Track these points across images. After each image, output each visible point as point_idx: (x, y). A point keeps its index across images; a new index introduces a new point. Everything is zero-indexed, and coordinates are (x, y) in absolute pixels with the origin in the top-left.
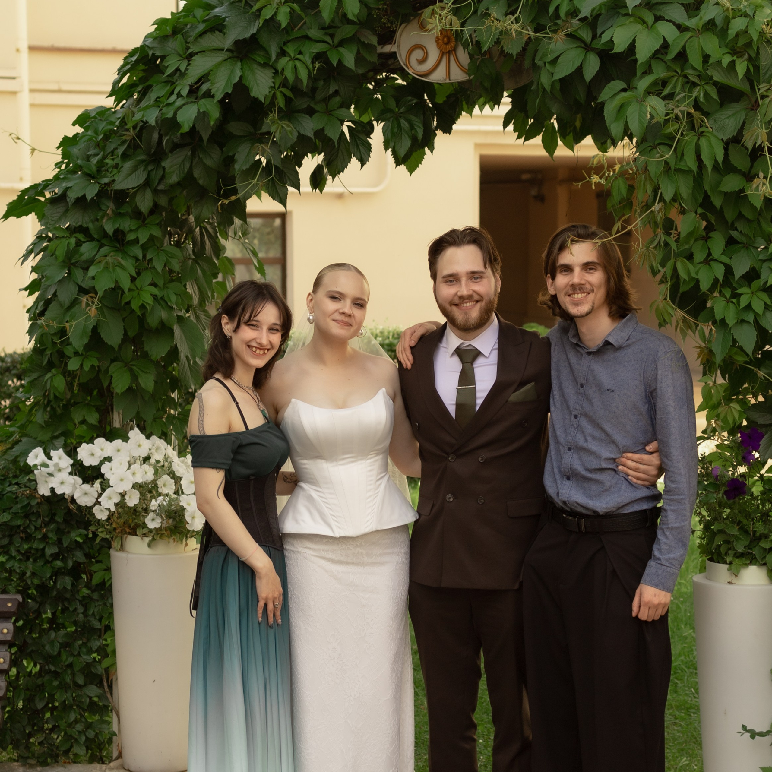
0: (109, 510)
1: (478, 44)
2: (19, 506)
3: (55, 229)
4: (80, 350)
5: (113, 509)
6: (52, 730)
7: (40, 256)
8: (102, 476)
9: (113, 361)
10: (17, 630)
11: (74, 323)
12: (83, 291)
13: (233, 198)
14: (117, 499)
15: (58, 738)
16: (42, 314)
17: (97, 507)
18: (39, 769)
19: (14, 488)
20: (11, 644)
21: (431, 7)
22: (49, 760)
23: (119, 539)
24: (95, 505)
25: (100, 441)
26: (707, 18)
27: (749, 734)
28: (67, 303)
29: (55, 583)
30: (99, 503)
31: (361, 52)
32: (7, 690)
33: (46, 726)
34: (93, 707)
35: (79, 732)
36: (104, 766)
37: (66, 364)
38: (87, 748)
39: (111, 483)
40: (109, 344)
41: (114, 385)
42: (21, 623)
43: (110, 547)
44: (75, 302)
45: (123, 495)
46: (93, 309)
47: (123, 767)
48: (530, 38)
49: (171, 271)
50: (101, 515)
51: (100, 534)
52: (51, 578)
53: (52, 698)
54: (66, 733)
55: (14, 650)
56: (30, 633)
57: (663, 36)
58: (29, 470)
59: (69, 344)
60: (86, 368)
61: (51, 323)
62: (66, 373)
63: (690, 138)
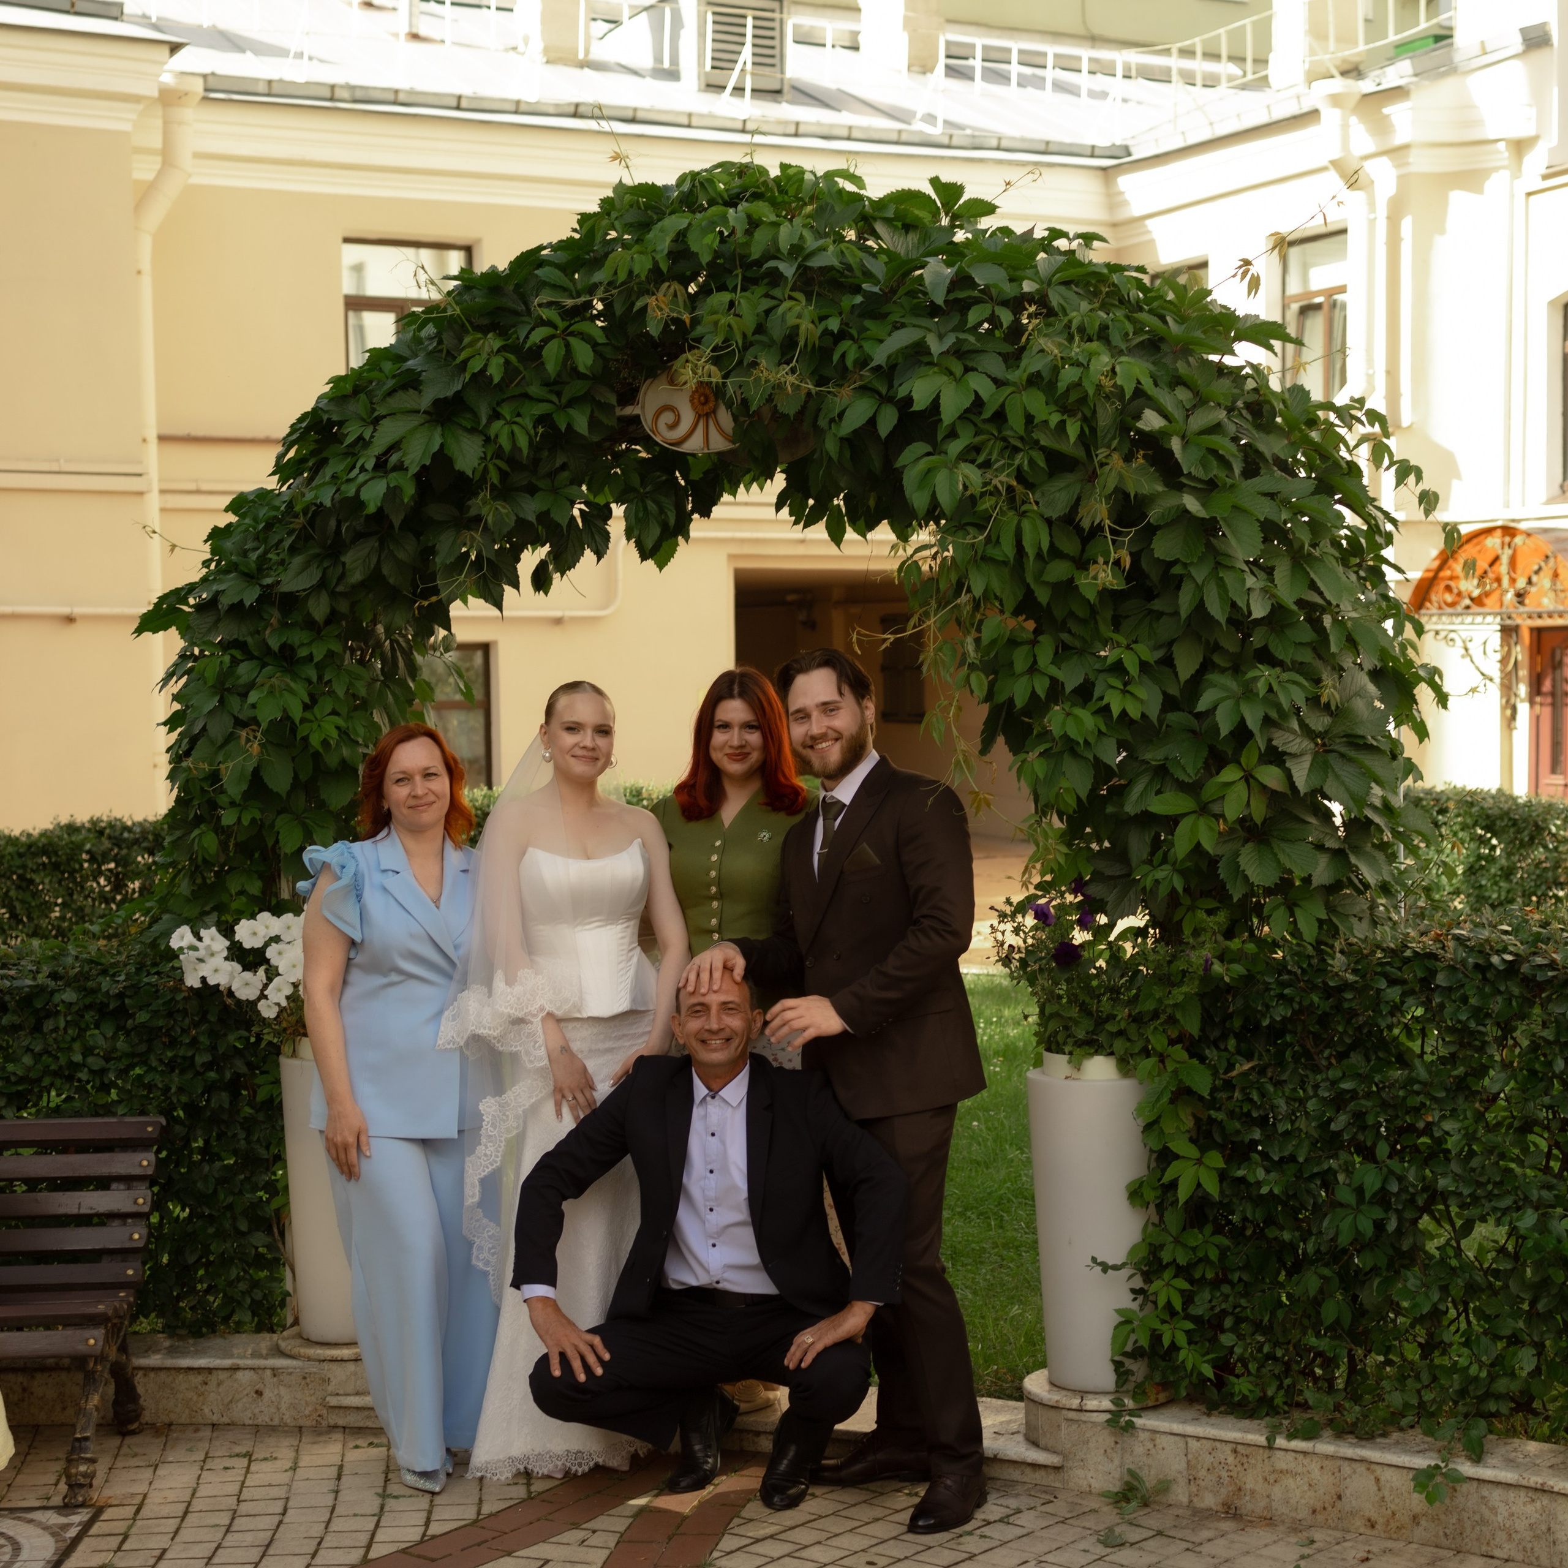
0: (278, 1004)
1: (745, 402)
2: (161, 1001)
3: (204, 643)
4: (238, 799)
5: (284, 1003)
6: (207, 1291)
7: (184, 679)
8: (267, 961)
9: (279, 813)
10: (160, 1164)
11: (231, 765)
12: (240, 723)
13: (434, 599)
14: (289, 991)
15: (215, 1301)
16: (187, 754)
17: (263, 1002)
18: (191, 1341)
19: (154, 979)
20: (152, 1181)
21: (683, 357)
22: (204, 1330)
23: (290, 1042)
24: (259, 999)
25: (265, 916)
26: (1033, 369)
27: (1099, 1268)
28: (220, 740)
29: (208, 1101)
30: (266, 997)
31: (596, 414)
32: (148, 1242)
33: (199, 1287)
34: (260, 1261)
35: (243, 1293)
36: (275, 1336)
37: (219, 818)
38: (253, 1315)
39: (280, 971)
40: (275, 790)
41: (281, 843)
42: (164, 1154)
43: (278, 1053)
44: (230, 738)
45: (295, 986)
46: (256, 745)
47: (300, 1336)
48: (809, 394)
49: (355, 696)
50: (267, 1011)
51: (266, 1037)
52: (203, 1094)
53: (207, 1251)
54: (225, 1295)
55: (156, 1189)
56: (177, 1166)
57: (976, 392)
58: (174, 955)
59: (222, 791)
60: (246, 822)
61: (201, 766)
62: (219, 829)
63: (1011, 518)
